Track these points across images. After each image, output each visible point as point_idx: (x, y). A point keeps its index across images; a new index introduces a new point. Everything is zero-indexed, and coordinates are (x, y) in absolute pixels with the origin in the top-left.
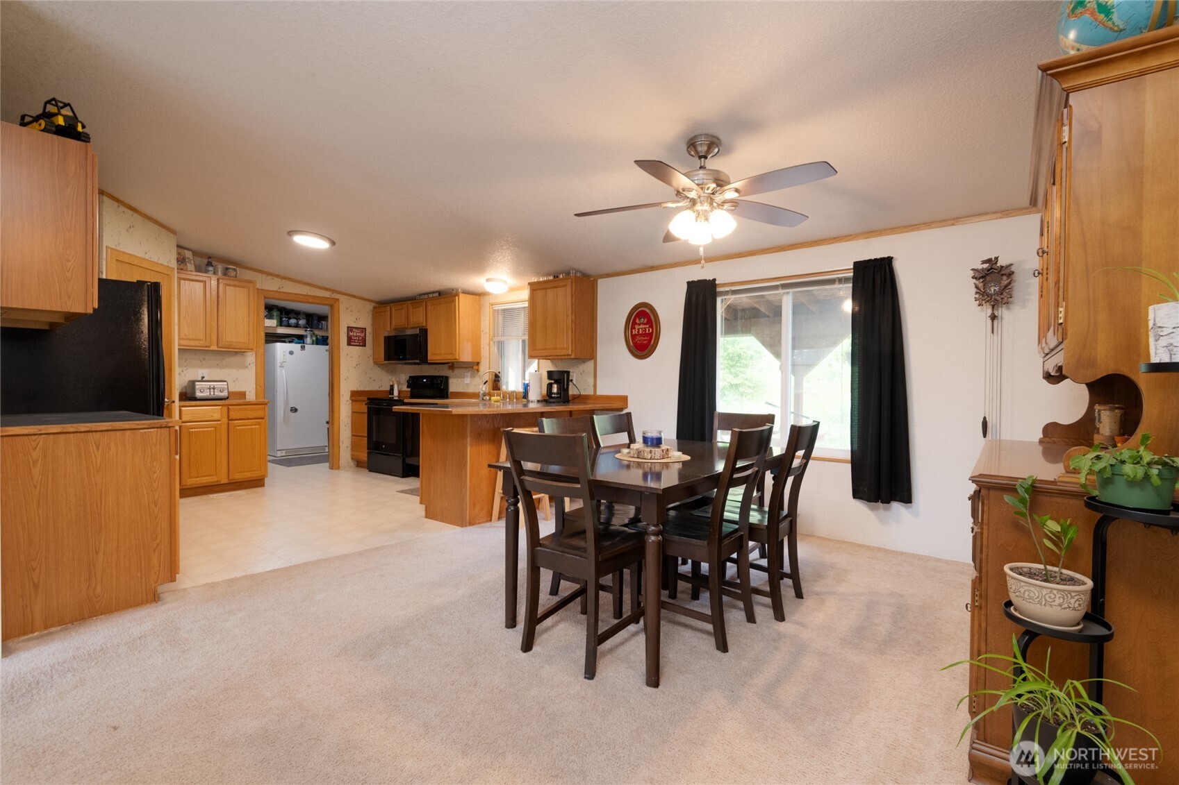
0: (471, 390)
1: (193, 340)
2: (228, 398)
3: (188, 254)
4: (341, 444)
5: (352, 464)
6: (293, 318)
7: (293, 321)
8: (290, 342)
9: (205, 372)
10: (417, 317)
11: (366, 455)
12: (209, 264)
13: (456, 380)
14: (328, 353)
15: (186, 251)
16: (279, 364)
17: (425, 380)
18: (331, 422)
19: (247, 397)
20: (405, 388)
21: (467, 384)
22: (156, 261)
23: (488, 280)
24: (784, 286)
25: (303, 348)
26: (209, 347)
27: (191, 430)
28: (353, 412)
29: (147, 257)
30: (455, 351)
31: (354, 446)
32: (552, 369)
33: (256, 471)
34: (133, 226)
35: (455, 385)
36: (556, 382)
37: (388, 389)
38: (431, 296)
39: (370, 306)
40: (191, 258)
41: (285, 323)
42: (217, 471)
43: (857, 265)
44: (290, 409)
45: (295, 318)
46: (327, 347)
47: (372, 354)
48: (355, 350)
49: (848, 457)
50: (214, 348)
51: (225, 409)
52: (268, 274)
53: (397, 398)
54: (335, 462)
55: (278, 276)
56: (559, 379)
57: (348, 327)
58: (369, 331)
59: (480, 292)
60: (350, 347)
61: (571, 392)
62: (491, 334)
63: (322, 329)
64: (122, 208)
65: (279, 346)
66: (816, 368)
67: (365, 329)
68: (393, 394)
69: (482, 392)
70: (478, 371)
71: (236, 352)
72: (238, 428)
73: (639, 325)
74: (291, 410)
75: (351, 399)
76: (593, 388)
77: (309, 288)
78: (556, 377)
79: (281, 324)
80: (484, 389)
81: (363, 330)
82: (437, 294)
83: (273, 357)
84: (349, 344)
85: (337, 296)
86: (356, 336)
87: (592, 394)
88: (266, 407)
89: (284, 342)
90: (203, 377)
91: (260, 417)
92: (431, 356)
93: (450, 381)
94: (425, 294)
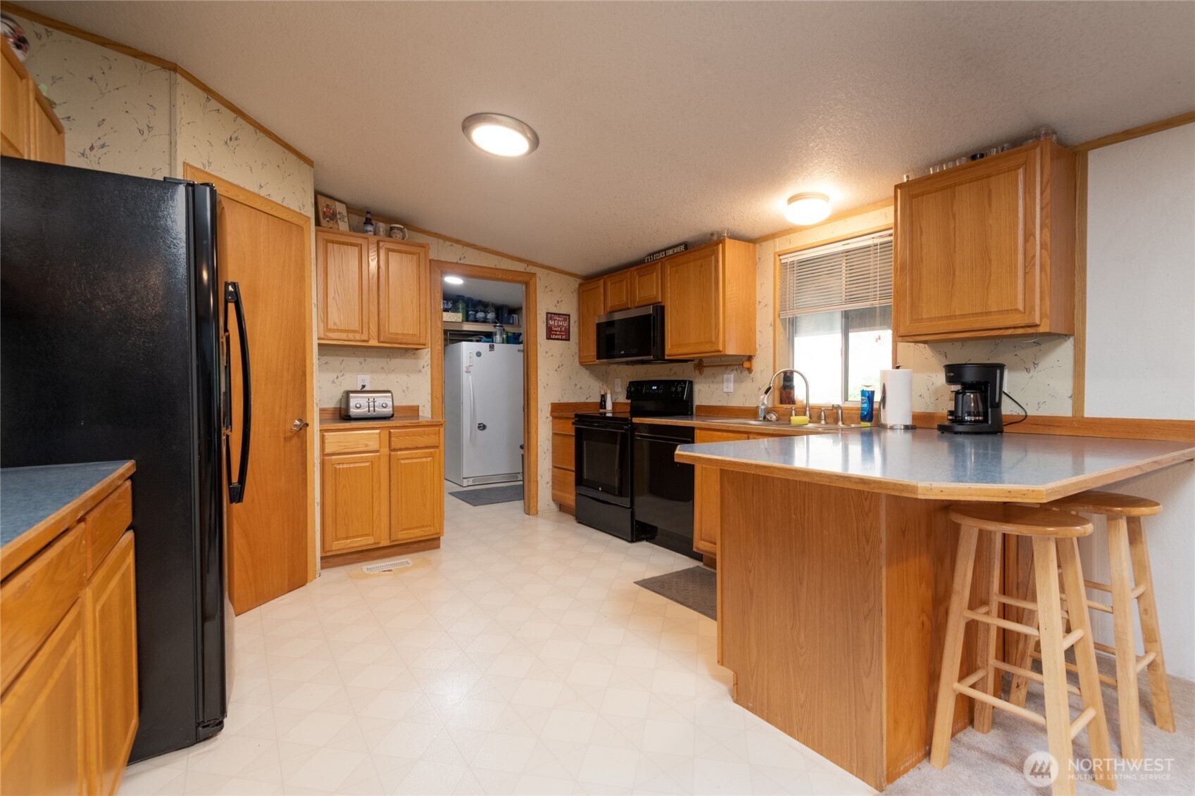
0: (735, 402)
1: (345, 331)
2: (393, 416)
3: (340, 208)
4: (539, 478)
5: (554, 507)
6: (481, 311)
7: (480, 315)
8: (477, 341)
9: (367, 379)
10: (647, 290)
11: (574, 498)
12: (368, 222)
13: (706, 386)
14: (522, 354)
15: (337, 203)
16: (464, 369)
17: (654, 388)
18: (526, 447)
19: (420, 414)
20: (622, 398)
21: (728, 393)
22: (280, 202)
23: (791, 200)
25: (492, 348)
26: (367, 341)
27: (338, 467)
28: (554, 434)
29: (263, 193)
30: (717, 337)
31: (557, 483)
33: (427, 526)
34: (236, 139)
35: (705, 393)
36: (971, 388)
37: (599, 401)
38: (671, 252)
39: (575, 284)
40: (345, 214)
41: (471, 318)
42: (375, 528)
44: (477, 425)
45: (483, 311)
46: (521, 347)
47: (577, 351)
48: (557, 345)
50: (373, 343)
51: (386, 433)
52: (446, 238)
53: (609, 415)
54: (531, 505)
55: (458, 242)
56: (979, 382)
57: (547, 313)
58: (574, 318)
60: (550, 341)
62: (778, 306)
63: (513, 324)
64: (214, 104)
65: (465, 346)
67: (569, 315)
68: (605, 408)
69: (763, 407)
70: (750, 370)
71: (407, 350)
72: (403, 462)
74: (479, 427)
75: (551, 415)
76: (1070, 401)
77: (499, 258)
78: (970, 376)
79: (467, 319)
80: (765, 401)
81: (567, 317)
82: (683, 247)
83: (458, 359)
84: (549, 338)
85: (532, 269)
86: (558, 326)
87: (1069, 413)
88: (442, 430)
89: (471, 341)
90: (364, 386)
91: (431, 445)
92: (670, 350)
93: (696, 388)
94: (659, 252)
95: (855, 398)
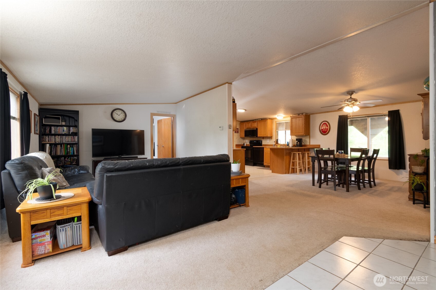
0: (269, 144)
10: (255, 125)
17: (255, 141)
20: (248, 143)
21: (268, 142)
23: (277, 116)
24: (368, 117)
30: (266, 134)
32: (297, 138)
36: (298, 141)
37: (243, 144)
38: (259, 120)
39: (239, 123)
43: (389, 112)
47: (240, 135)
48: (236, 134)
49: (388, 159)
56: (299, 140)
58: (239, 129)
59: (273, 118)
61: (302, 144)
62: (276, 129)
66: (377, 135)
68: (245, 145)
70: (272, 139)
73: (324, 126)
75: (236, 146)
76: (309, 143)
80: (274, 143)
81: (237, 129)
82: (261, 119)
84: (235, 133)
87: (309, 144)
92: (258, 136)
93: (263, 142)
94: (257, 119)
95: (287, 143)
